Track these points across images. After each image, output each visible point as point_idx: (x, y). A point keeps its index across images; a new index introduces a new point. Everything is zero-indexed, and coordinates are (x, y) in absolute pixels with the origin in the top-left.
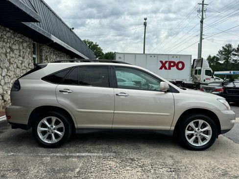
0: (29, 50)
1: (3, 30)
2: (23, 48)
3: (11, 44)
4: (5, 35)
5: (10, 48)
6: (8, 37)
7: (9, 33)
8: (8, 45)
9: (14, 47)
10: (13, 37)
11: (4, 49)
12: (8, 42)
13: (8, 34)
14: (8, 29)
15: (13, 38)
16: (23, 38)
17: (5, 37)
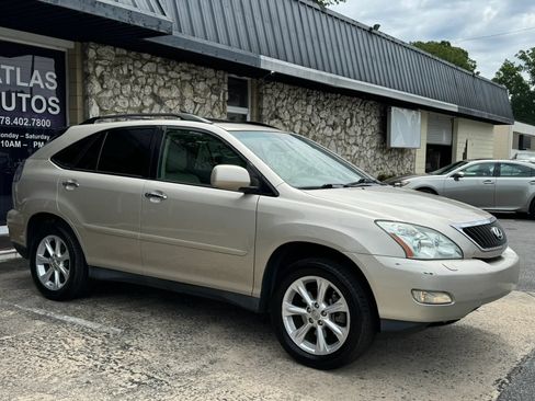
0: (214, 97)
1: (134, 60)
2: (195, 94)
3: (156, 87)
4: (141, 69)
5: (154, 96)
6: (148, 73)
7: (150, 64)
8: (148, 90)
9: (163, 94)
10: (162, 71)
11: (136, 100)
12: (147, 84)
13: (148, 67)
14: (146, 56)
15: (162, 75)
16: (194, 72)
17: (140, 73)
